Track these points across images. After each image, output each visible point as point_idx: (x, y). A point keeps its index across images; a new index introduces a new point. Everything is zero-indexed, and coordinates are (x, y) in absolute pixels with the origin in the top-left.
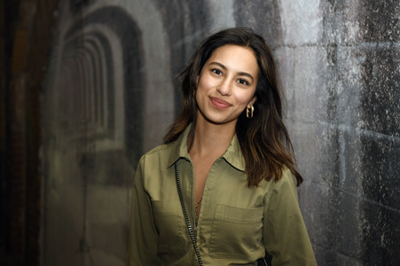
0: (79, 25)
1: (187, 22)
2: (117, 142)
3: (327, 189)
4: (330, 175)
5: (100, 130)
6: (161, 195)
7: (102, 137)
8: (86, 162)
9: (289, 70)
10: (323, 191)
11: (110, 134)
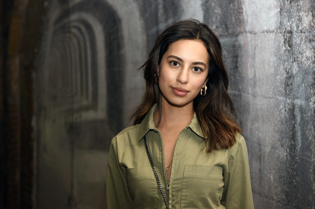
0: (66, 13)
1: (161, 11)
2: (101, 113)
3: (285, 154)
4: (287, 142)
5: (85, 103)
6: (135, 163)
7: (87, 109)
9: (251, 53)
10: (282, 156)
11: (94, 106)
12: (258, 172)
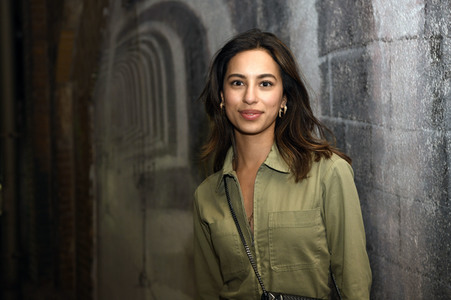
0: (133, 24)
1: (260, 15)
2: (180, 159)
3: (434, 208)
4: (437, 191)
5: (159, 145)
7: (162, 153)
8: (144, 182)
9: (384, 69)
10: (429, 211)
11: (172, 150)
12: (396, 234)
